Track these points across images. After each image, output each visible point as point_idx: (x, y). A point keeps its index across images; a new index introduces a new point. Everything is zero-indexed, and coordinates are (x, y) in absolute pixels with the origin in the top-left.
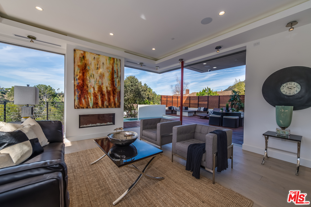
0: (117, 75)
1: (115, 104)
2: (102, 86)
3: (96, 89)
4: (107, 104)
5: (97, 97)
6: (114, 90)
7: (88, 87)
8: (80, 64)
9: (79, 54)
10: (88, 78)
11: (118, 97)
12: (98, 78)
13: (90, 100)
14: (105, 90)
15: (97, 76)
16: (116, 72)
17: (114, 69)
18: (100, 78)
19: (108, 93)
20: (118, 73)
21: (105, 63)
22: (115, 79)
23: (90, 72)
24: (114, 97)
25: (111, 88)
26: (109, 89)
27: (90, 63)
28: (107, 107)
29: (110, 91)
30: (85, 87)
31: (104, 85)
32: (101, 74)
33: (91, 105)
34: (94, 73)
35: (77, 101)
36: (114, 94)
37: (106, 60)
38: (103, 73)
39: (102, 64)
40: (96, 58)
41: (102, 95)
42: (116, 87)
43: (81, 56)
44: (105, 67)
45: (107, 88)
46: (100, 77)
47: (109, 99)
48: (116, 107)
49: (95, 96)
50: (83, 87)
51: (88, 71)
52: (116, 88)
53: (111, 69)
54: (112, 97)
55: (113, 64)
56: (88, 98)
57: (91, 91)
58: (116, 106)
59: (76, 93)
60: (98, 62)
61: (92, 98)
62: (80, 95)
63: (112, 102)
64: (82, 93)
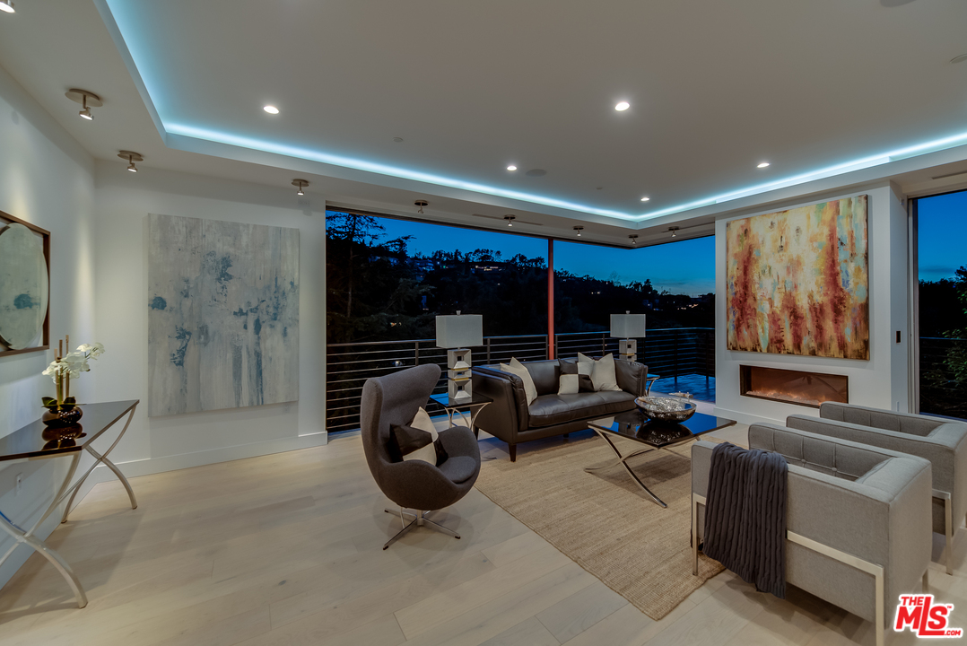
0: (849, 252)
1: (842, 346)
2: (794, 294)
3: (778, 303)
4: (813, 344)
5: (779, 323)
6: (838, 305)
7: (755, 299)
8: (738, 250)
10: (756, 278)
11: (855, 324)
12: (783, 273)
13: (760, 331)
14: (803, 303)
15: (779, 269)
16: (847, 241)
17: (838, 235)
18: (789, 273)
19: (818, 311)
20: (853, 244)
21: (803, 229)
22: (843, 265)
23: (762, 263)
24: (836, 322)
25: (826, 294)
26: (819, 299)
27: (760, 240)
28: (813, 353)
29: (821, 306)
30: (750, 301)
31: (801, 289)
32: (791, 261)
33: (764, 344)
34: (771, 262)
35: (732, 333)
36: (837, 312)
37: (809, 217)
38: (799, 257)
39: (792, 232)
40: (776, 225)
41: (795, 315)
42: (846, 290)
43: (741, 232)
44: (804, 237)
45: (811, 297)
46: (788, 268)
47: (820, 329)
48: (845, 357)
49: (775, 320)
50: (745, 300)
51: (756, 261)
52: (848, 294)
53: (824, 239)
54: (829, 325)
55: (833, 219)
56: (756, 326)
57: (764, 308)
58: (849, 352)
59: (731, 316)
60: (783, 231)
61: (767, 325)
62: (738, 320)
63: (831, 339)
64: (742, 314)
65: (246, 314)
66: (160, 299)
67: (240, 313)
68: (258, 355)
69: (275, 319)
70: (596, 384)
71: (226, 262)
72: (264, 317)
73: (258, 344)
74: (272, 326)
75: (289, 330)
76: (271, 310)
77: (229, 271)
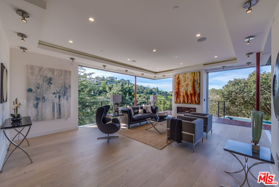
0: (197, 83)
1: (195, 102)
2: (187, 91)
3: (184, 93)
4: (190, 102)
6: (195, 93)
7: (180, 92)
8: (177, 81)
9: (177, 77)
10: (180, 88)
11: (197, 97)
12: (185, 87)
13: (181, 99)
14: (189, 93)
15: (185, 86)
16: (196, 80)
17: (195, 79)
18: (186, 87)
19: (191, 95)
20: (197, 81)
21: (189, 78)
22: (196, 85)
23: (181, 84)
24: (194, 97)
25: (193, 91)
26: (192, 92)
27: (181, 79)
28: (190, 104)
29: (192, 94)
30: (179, 93)
31: (188, 90)
32: (187, 84)
33: (182, 102)
34: (183, 84)
35: (176, 99)
36: (195, 95)
37: (190, 75)
38: (188, 83)
39: (187, 78)
40: (184, 76)
41: (188, 96)
42: (196, 90)
43: (178, 77)
44: (189, 79)
45: (190, 92)
46: (186, 86)
47: (192, 99)
48: (196, 104)
49: (184, 97)
50: (178, 92)
51: (180, 84)
52: (196, 91)
53: (192, 80)
54: (193, 98)
55: (194, 76)
56: (180, 98)
57: (182, 94)
58: (196, 103)
59: (175, 96)
60: (185, 78)
61: (182, 98)
62: (177, 97)
63: (194, 101)
64: (178, 95)
65: (56, 94)
66: (31, 89)
67: (54, 93)
68: (60, 105)
69: (64, 95)
70: (147, 112)
71: (50, 79)
72: (61, 95)
73: (59, 102)
74: (63, 97)
75: (68, 98)
76: (63, 93)
77: (51, 82)
